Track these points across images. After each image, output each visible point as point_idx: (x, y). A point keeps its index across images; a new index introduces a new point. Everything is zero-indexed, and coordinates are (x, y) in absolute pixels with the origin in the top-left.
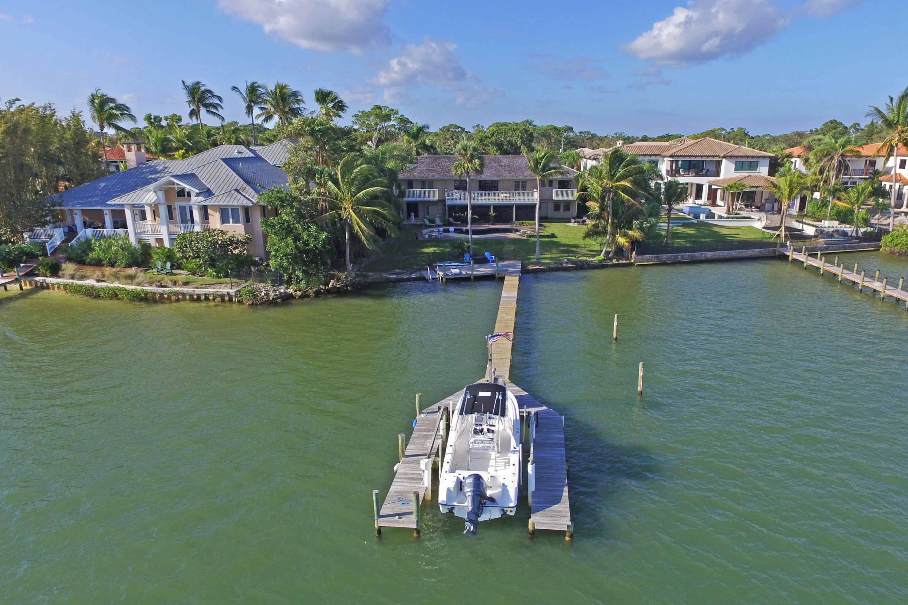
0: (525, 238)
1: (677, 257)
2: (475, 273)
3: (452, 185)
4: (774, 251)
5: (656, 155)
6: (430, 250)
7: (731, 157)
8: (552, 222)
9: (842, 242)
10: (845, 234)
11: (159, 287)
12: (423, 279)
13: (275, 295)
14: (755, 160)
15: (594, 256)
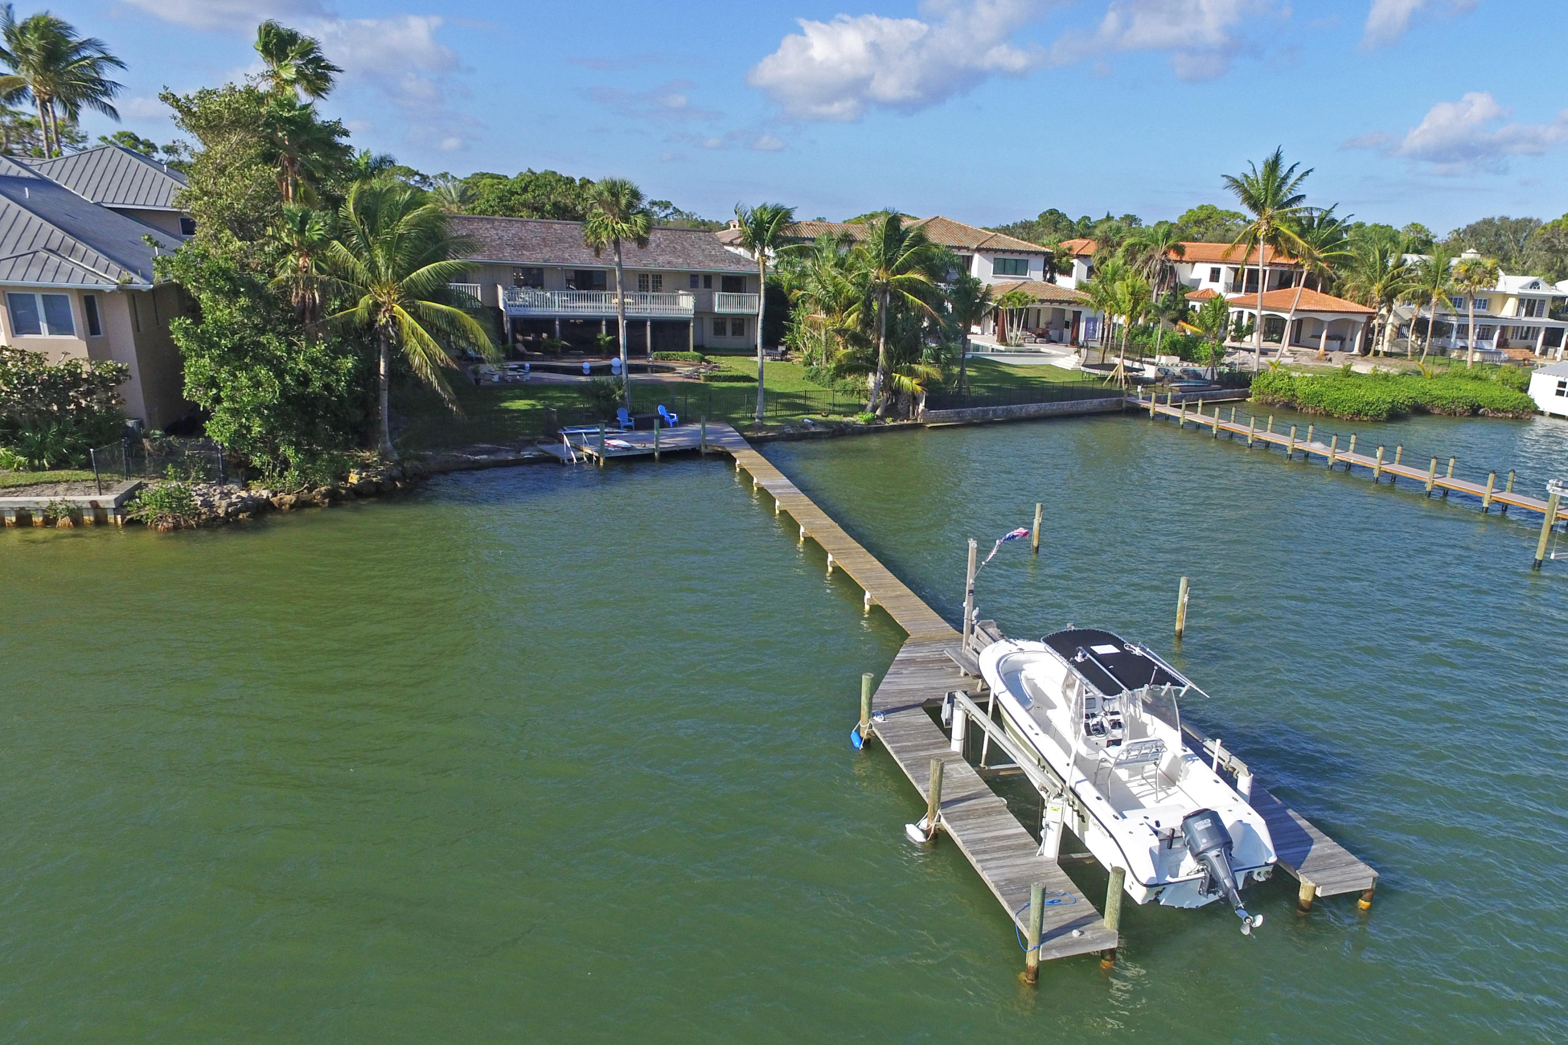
3: (509, 278)
4: (1120, 403)
6: (521, 405)
7: (988, 250)
8: (722, 355)
9: (1201, 388)
10: (1196, 376)
12: (556, 461)
13: (230, 505)
14: (1023, 257)
15: (854, 414)
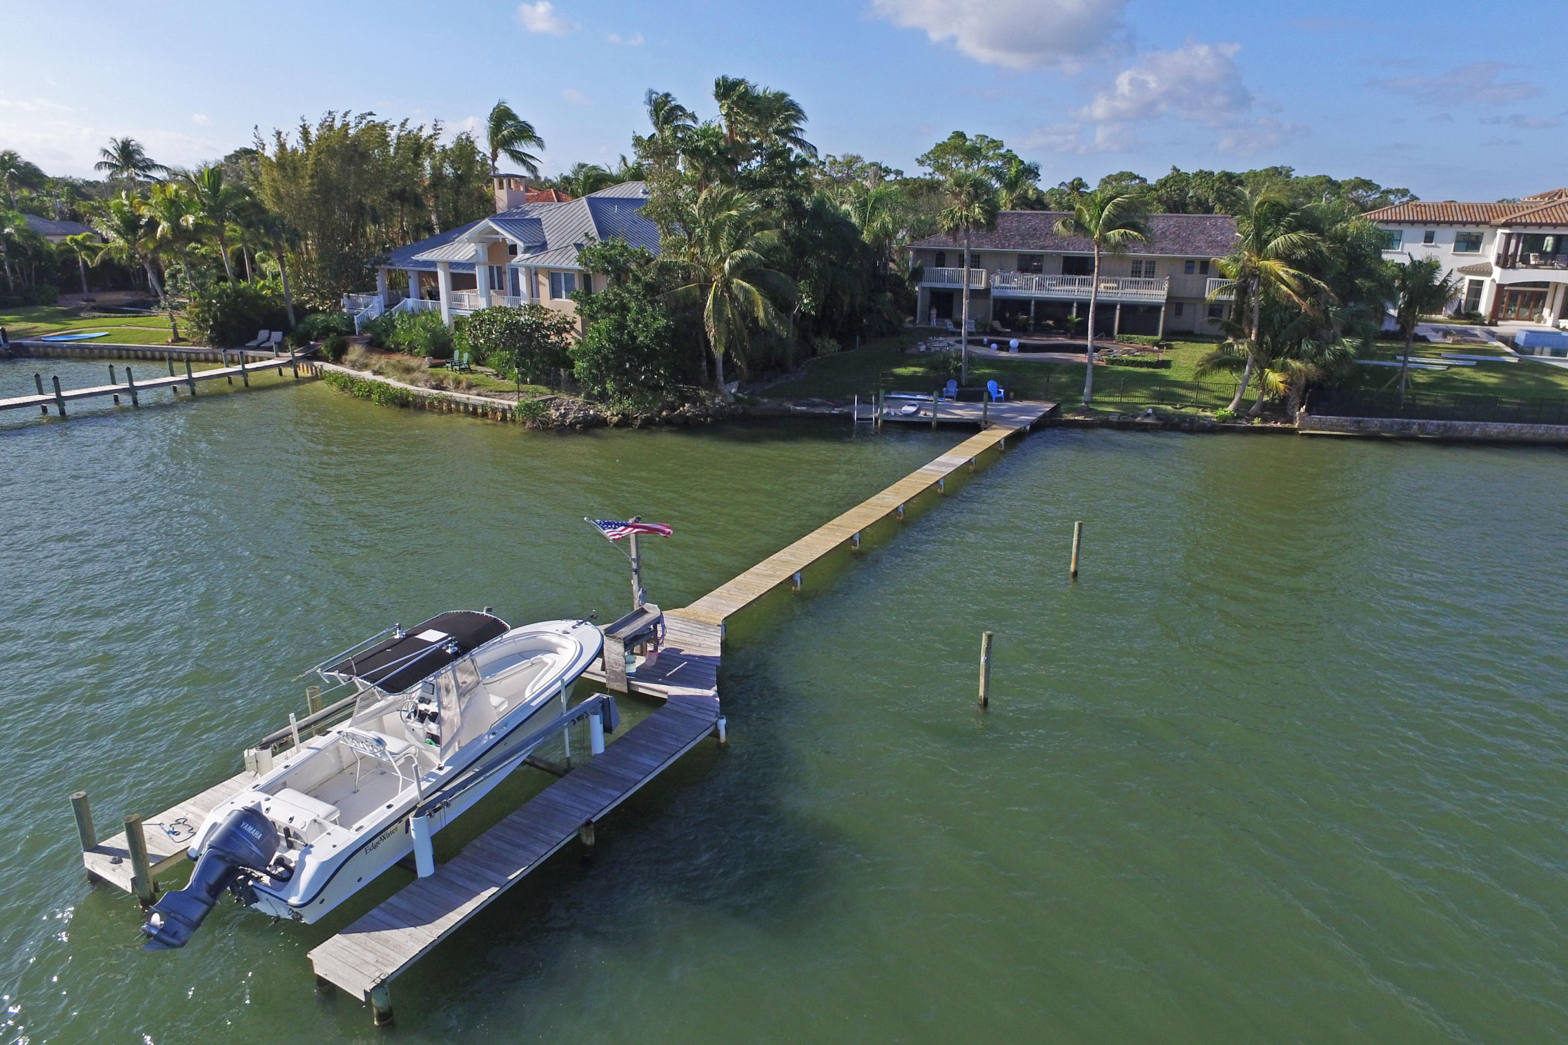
0: (1104, 364)
1: (1408, 426)
2: (940, 415)
3: (1014, 263)
5: (1477, 224)
6: (908, 370)
11: (434, 388)
13: (575, 418)
15: (1215, 407)
